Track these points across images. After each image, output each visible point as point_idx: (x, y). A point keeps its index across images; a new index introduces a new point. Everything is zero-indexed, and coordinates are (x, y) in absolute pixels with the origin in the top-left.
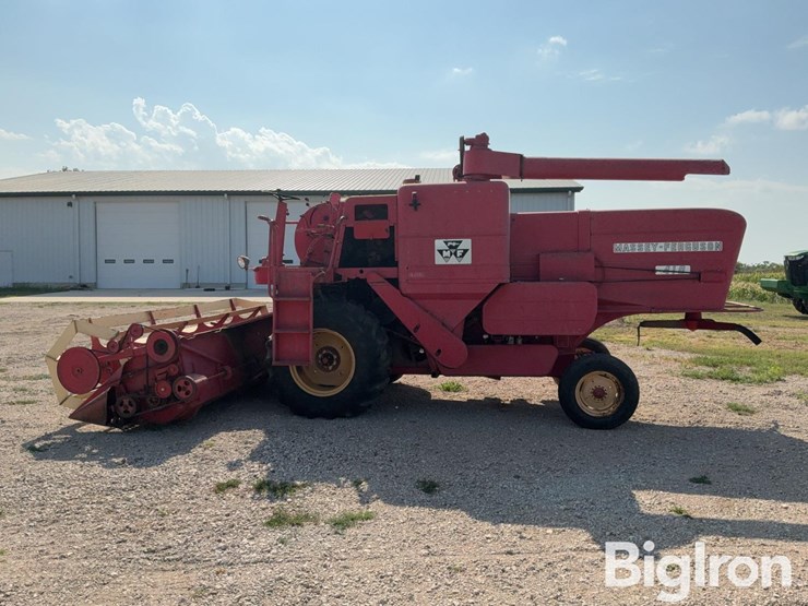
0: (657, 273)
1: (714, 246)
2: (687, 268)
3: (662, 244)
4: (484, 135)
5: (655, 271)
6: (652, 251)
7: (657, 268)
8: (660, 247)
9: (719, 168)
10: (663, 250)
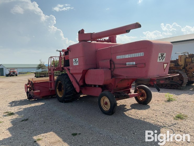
0: (127, 65)
1: (141, 54)
2: (134, 63)
3: (127, 55)
4: (83, 29)
5: (126, 64)
6: (125, 58)
7: (127, 63)
8: (127, 56)
9: (137, 26)
10: (128, 57)
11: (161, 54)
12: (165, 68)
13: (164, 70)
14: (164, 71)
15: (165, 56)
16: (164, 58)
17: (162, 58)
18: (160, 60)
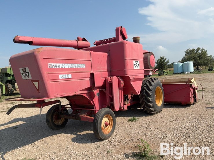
11: (22, 69)
12: (37, 88)
13: (38, 90)
14: (39, 92)
15: (29, 71)
16: (28, 74)
17: (26, 74)
18: (25, 76)
